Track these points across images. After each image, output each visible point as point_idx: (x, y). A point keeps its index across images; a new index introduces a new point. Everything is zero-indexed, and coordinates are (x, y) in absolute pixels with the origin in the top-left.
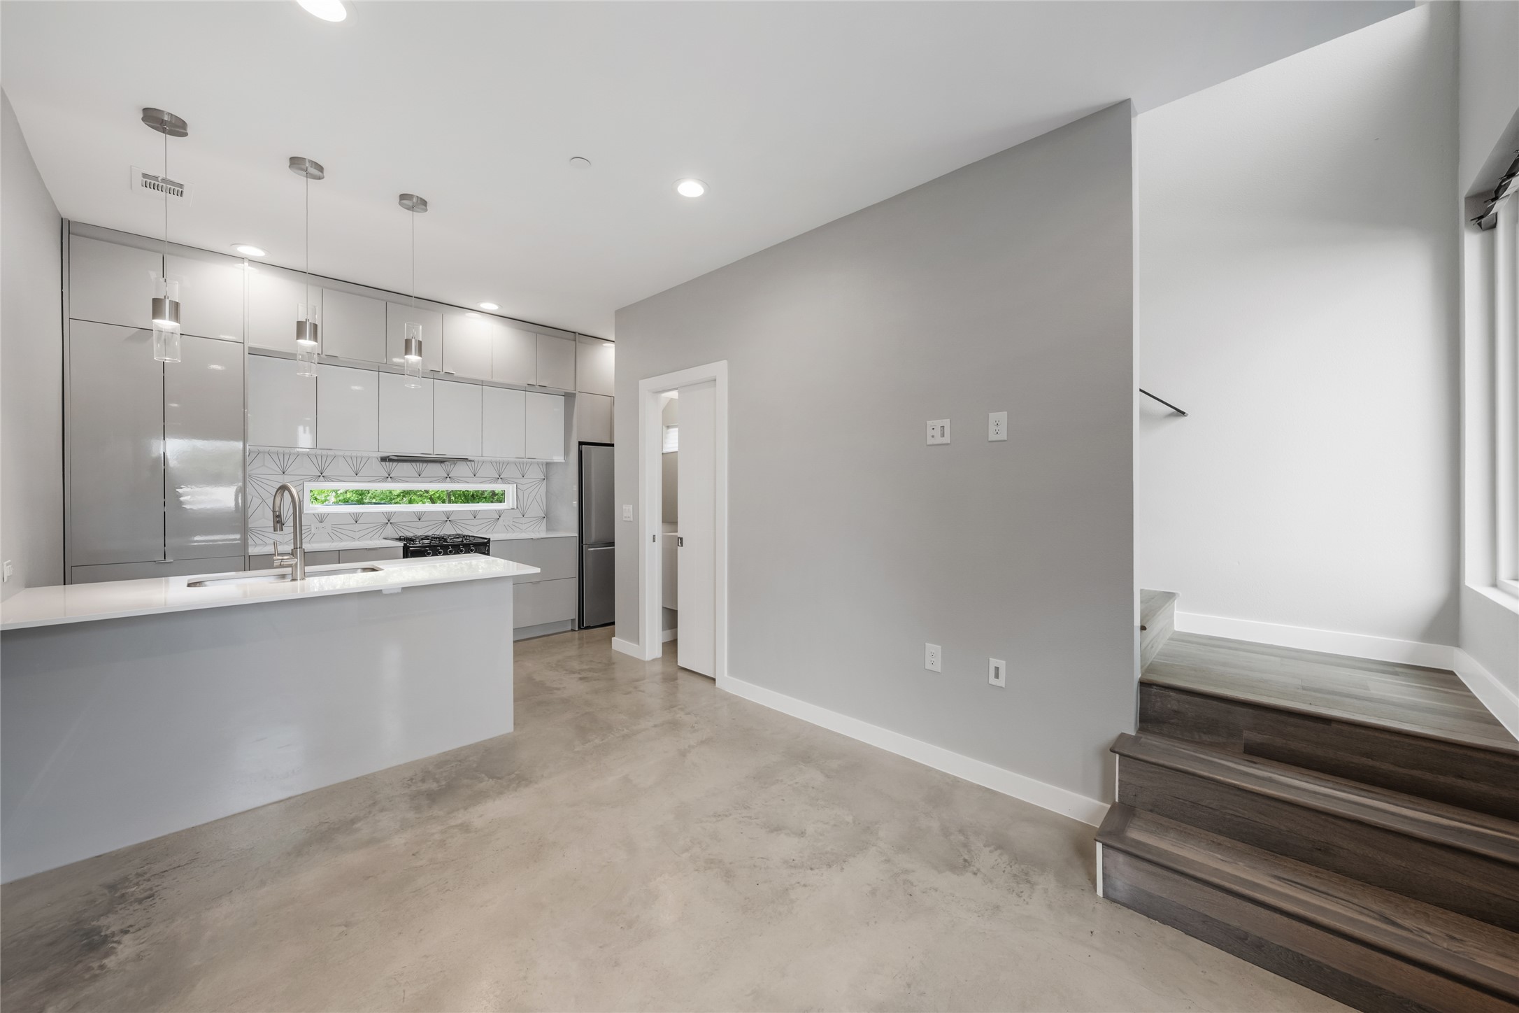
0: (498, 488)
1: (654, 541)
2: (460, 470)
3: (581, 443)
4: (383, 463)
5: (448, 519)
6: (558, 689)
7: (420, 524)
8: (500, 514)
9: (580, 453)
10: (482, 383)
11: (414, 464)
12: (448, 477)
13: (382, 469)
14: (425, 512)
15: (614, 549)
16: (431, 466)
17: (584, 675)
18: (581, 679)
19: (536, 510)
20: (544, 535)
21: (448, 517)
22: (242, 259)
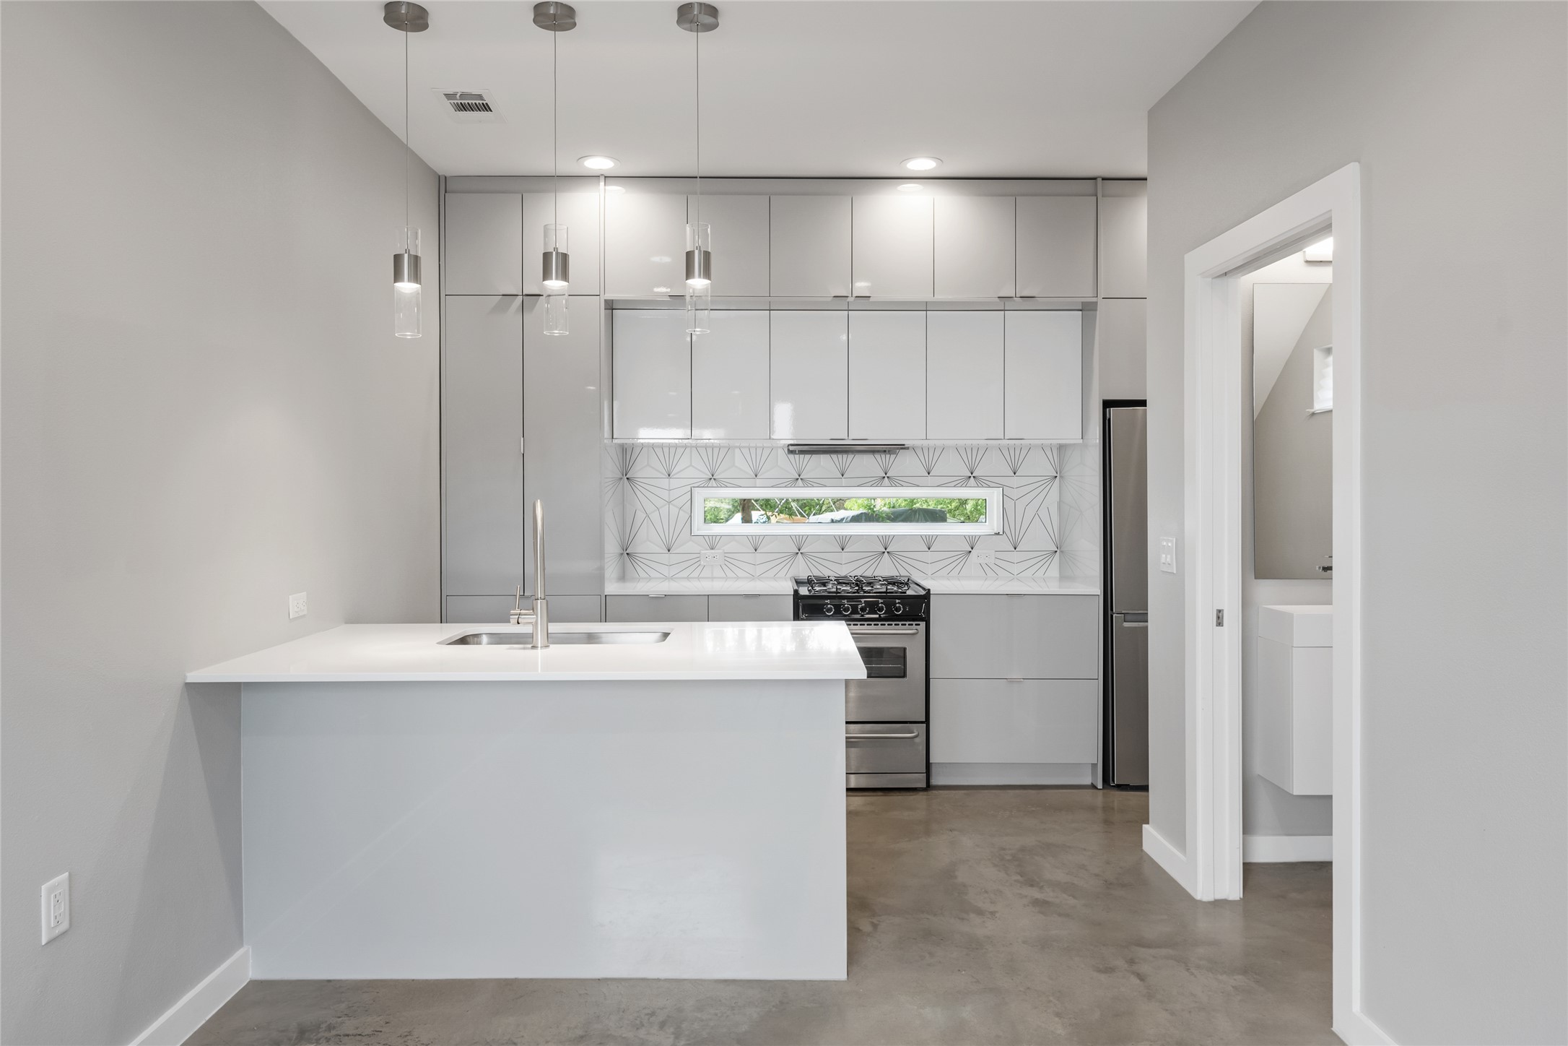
0: (971, 493)
1: (1220, 623)
2: (901, 464)
3: (1107, 404)
4: (791, 456)
5: (886, 550)
6: (980, 912)
7: (845, 557)
8: (972, 542)
9: (1106, 423)
10: (926, 307)
11: (834, 456)
12: (886, 478)
13: (788, 465)
14: (851, 536)
15: (1146, 628)
16: (859, 457)
17: (1049, 895)
18: (1036, 902)
19: (1038, 538)
20: (1054, 588)
21: (886, 548)
22: (593, 178)
